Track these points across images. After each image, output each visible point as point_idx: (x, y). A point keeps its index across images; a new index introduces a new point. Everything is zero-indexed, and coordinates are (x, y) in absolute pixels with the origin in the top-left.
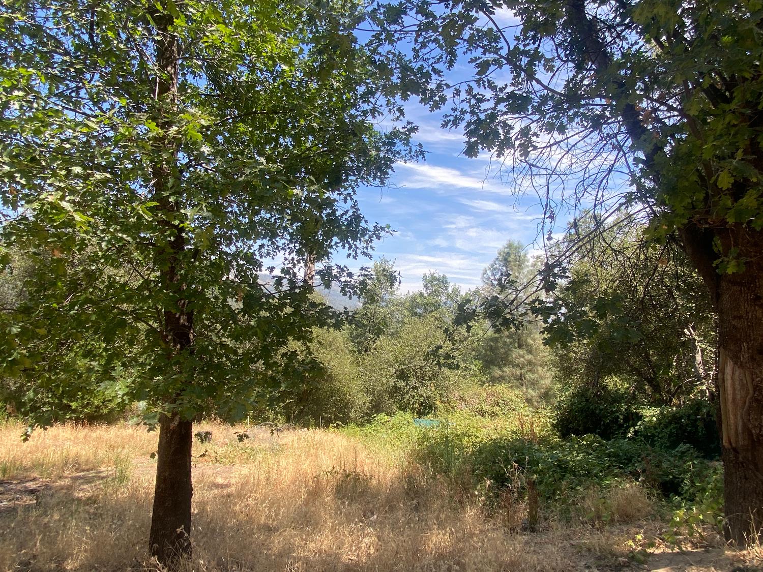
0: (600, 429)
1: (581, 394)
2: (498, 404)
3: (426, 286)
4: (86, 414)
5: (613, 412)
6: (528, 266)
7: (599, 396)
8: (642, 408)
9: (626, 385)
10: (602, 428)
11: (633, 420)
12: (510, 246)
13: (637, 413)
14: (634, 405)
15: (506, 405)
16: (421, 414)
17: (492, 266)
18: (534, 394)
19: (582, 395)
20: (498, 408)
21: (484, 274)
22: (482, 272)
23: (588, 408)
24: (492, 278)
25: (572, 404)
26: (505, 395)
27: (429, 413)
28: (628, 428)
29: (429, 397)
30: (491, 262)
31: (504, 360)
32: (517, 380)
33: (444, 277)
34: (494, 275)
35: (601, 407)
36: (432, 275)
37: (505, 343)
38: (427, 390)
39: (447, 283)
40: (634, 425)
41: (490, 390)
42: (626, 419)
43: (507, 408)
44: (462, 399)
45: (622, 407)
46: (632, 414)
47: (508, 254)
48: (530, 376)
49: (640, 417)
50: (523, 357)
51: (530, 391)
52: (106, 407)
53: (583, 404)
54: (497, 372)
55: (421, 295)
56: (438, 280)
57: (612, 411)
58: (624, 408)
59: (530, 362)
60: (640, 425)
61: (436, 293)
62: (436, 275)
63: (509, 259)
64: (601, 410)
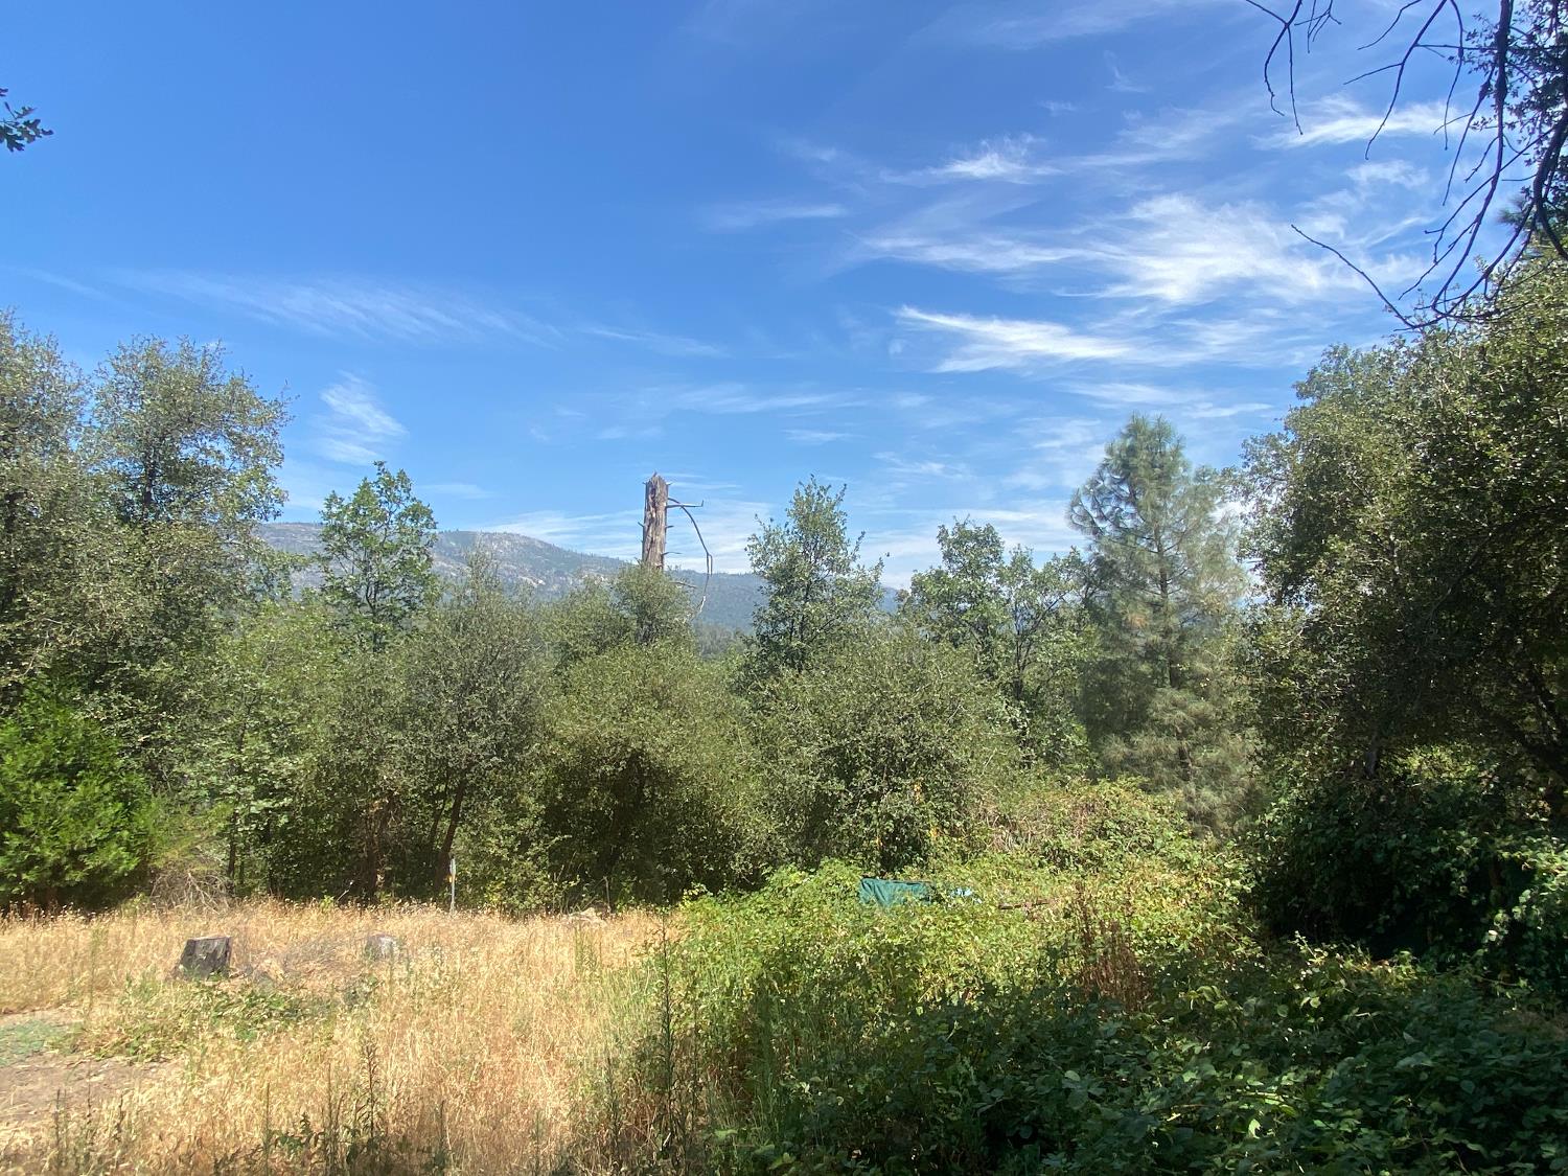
0: (1390, 911)
1: (1325, 805)
2: (1103, 833)
3: (948, 556)
4: (28, 886)
5: (1435, 858)
6: (1186, 480)
7: (1382, 808)
8: (1531, 846)
9: (1469, 768)
10: (1398, 908)
11: (1502, 882)
12: (1135, 430)
13: (1515, 864)
14: (1504, 834)
15: (1128, 834)
16: (889, 864)
17: (1094, 483)
18: (1216, 800)
19: (1330, 806)
20: (1104, 844)
21: (1073, 505)
22: (1069, 501)
23: (1349, 846)
24: (1094, 514)
25: (1301, 833)
26: (1124, 809)
27: (910, 862)
28: (1488, 908)
29: (910, 819)
30: (1090, 475)
31: (1134, 719)
32: (1172, 765)
33: (989, 529)
34: (1098, 506)
35: (1391, 843)
36: (960, 527)
37: (1138, 677)
38: (907, 800)
39: (997, 543)
40: (1508, 903)
41: (1087, 793)
42: (1477, 882)
43: (1131, 842)
44: (1004, 821)
45: (1460, 840)
46: (1498, 863)
47: (1132, 451)
48: (1204, 755)
49: (1528, 877)
50: (1183, 708)
51: (1206, 792)
52: (81, 866)
53: (1332, 833)
54: (1116, 749)
55: (939, 576)
56: (976, 538)
57: (1428, 855)
58: (1467, 843)
59: (1203, 721)
60: (1529, 903)
61: (974, 569)
62: (969, 527)
63: (1134, 462)
64: (1390, 853)
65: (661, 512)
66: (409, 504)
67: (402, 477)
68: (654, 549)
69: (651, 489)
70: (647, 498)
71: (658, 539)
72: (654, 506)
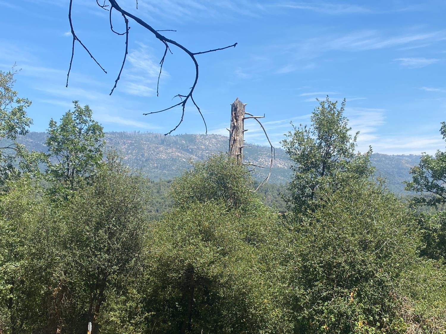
65: (240, 122)
66: (91, 123)
67: (87, 109)
68: (235, 144)
69: (234, 108)
70: (232, 114)
71: (238, 138)
72: (236, 119)
